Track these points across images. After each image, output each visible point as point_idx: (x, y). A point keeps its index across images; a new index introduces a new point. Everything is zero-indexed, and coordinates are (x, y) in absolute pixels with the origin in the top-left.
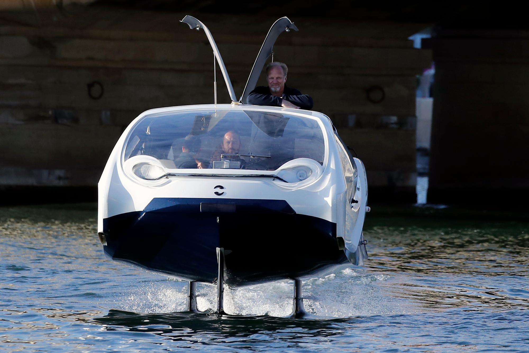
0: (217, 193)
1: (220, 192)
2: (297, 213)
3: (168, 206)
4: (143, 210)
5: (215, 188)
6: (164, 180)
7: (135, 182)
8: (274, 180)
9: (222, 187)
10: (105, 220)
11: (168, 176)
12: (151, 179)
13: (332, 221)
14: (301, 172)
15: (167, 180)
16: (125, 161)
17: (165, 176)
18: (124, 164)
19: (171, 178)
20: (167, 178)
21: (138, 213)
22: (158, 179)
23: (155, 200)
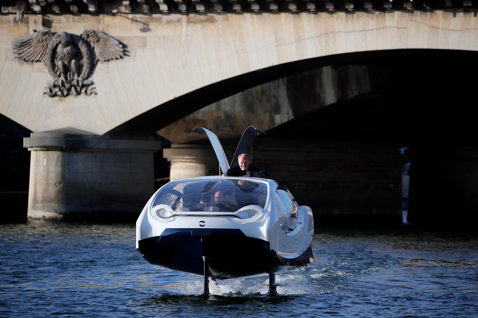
0: (201, 225)
1: (203, 225)
2: (247, 236)
3: (174, 233)
4: (160, 236)
5: (200, 222)
6: (172, 218)
7: (156, 220)
8: (234, 218)
9: (203, 222)
10: (139, 241)
11: (175, 216)
12: (165, 218)
13: (267, 240)
14: (251, 213)
15: (174, 218)
16: (153, 208)
17: (172, 216)
18: (152, 209)
19: (176, 217)
20: (174, 217)
21: (157, 237)
22: (169, 218)
23: (167, 230)
